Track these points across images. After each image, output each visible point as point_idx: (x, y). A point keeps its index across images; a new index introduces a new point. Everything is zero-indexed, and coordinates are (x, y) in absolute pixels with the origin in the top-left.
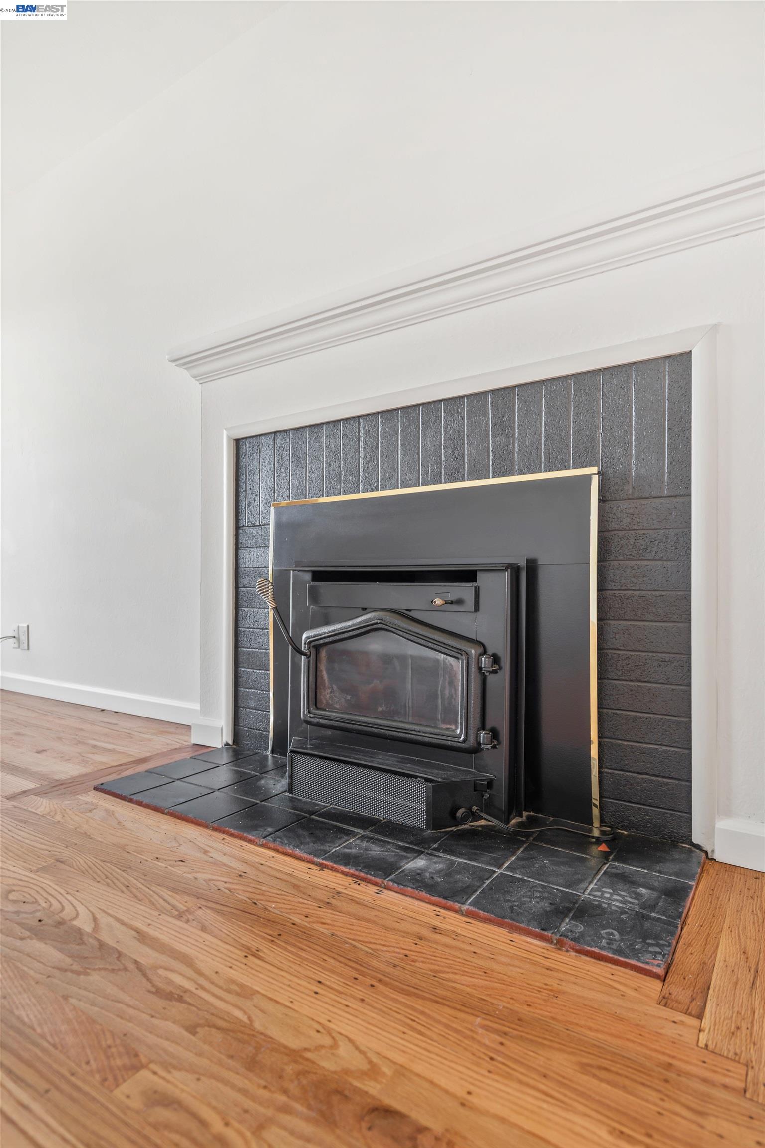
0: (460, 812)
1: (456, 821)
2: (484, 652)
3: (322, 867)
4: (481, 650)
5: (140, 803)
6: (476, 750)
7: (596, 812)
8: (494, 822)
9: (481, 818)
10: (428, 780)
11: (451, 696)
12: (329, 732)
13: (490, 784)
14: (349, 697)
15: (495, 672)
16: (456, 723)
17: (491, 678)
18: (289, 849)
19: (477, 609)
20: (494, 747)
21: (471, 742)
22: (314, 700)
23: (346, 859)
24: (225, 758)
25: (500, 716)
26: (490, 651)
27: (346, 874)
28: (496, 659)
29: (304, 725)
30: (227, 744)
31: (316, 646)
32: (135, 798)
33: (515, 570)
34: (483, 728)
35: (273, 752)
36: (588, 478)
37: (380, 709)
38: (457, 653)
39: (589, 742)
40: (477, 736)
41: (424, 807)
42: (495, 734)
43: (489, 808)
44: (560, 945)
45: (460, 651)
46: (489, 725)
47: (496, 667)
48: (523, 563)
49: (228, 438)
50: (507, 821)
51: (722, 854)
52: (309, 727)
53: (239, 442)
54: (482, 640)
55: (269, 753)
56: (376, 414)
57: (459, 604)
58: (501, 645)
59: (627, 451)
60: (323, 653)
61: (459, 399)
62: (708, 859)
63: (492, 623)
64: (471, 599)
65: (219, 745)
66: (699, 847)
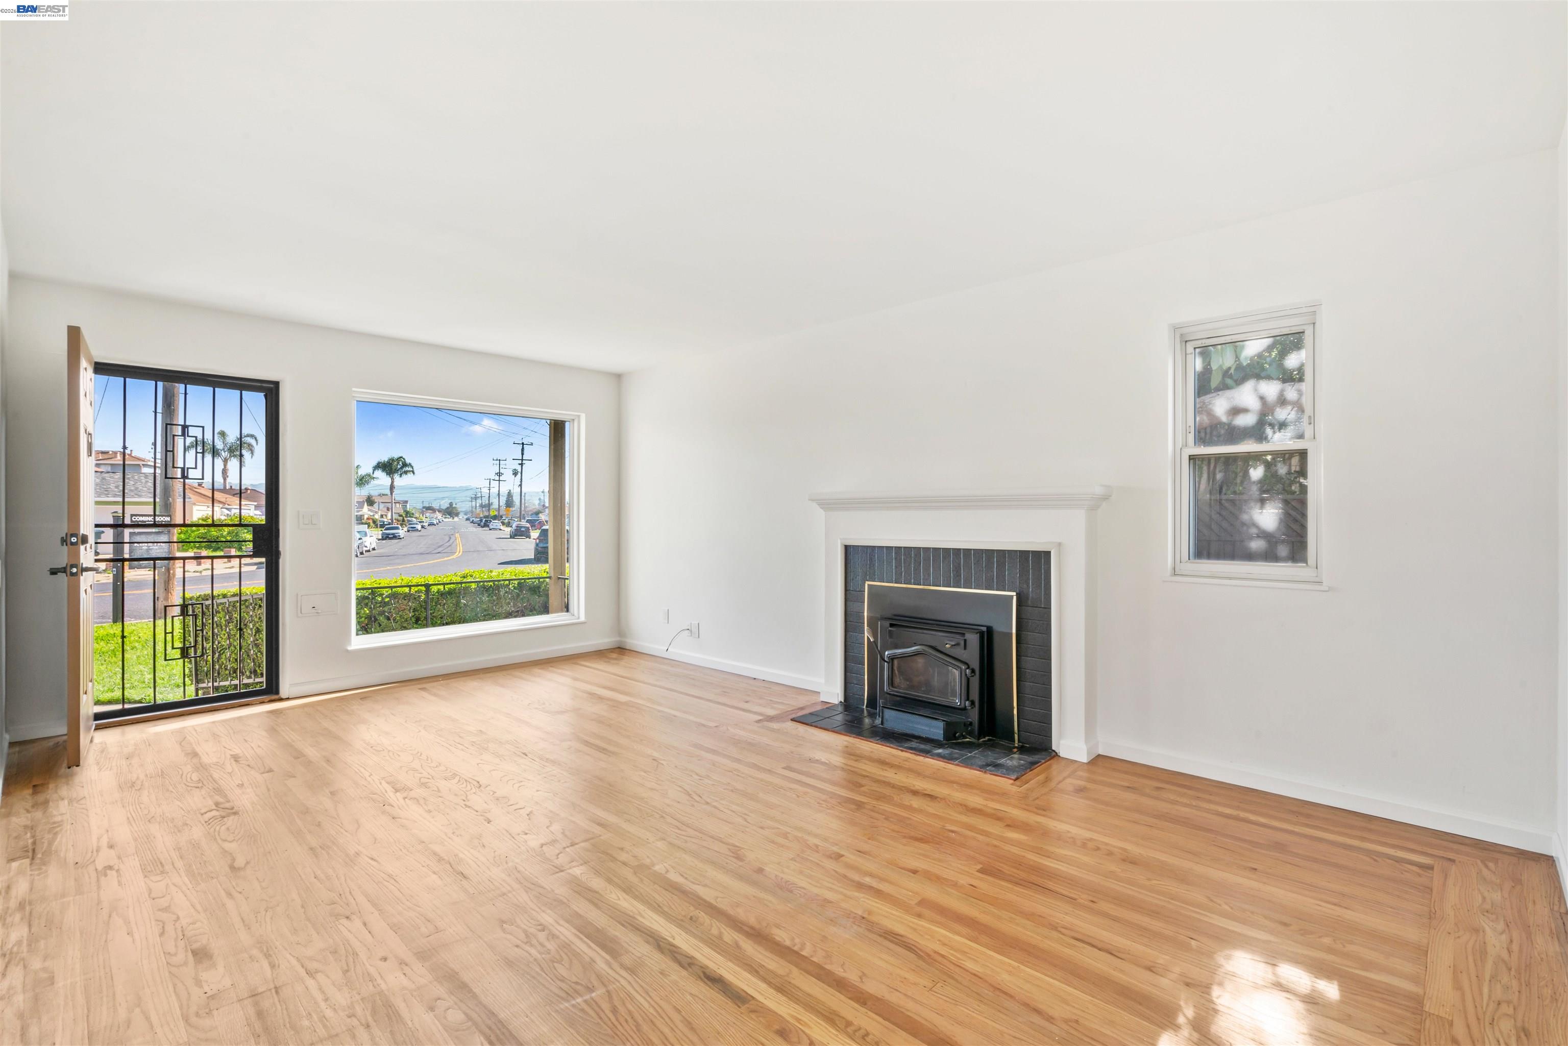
0: (957, 735)
1: (956, 738)
2: (968, 668)
3: (902, 751)
4: (967, 667)
5: (816, 727)
6: (965, 709)
7: (1016, 736)
8: (973, 740)
9: (967, 738)
10: (944, 721)
11: (954, 686)
12: (898, 699)
13: (971, 724)
14: (908, 683)
15: (973, 676)
16: (956, 697)
17: (971, 679)
18: (888, 745)
19: (965, 648)
20: (972, 708)
21: (963, 706)
22: (891, 683)
23: (911, 749)
24: (840, 709)
25: (975, 695)
26: (971, 667)
27: (911, 753)
28: (973, 671)
29: (886, 695)
30: (841, 702)
31: (892, 659)
32: (814, 724)
33: (982, 634)
34: (968, 699)
35: (867, 707)
36: (1012, 596)
37: (923, 689)
38: (957, 667)
39: (1013, 708)
40: (965, 703)
41: (942, 732)
42: (973, 703)
43: (971, 734)
44: (985, 772)
45: (960, 667)
46: (971, 698)
47: (973, 674)
48: (984, 629)
49: (842, 544)
50: (979, 739)
51: (1062, 754)
52: (888, 696)
53: (847, 548)
54: (967, 662)
55: (865, 707)
56: (920, 548)
57: (958, 644)
58: (976, 664)
59: (1028, 586)
60: (896, 662)
61: (959, 550)
62: (1056, 755)
63: (972, 654)
64: (962, 643)
65: (836, 702)
66: (1054, 751)
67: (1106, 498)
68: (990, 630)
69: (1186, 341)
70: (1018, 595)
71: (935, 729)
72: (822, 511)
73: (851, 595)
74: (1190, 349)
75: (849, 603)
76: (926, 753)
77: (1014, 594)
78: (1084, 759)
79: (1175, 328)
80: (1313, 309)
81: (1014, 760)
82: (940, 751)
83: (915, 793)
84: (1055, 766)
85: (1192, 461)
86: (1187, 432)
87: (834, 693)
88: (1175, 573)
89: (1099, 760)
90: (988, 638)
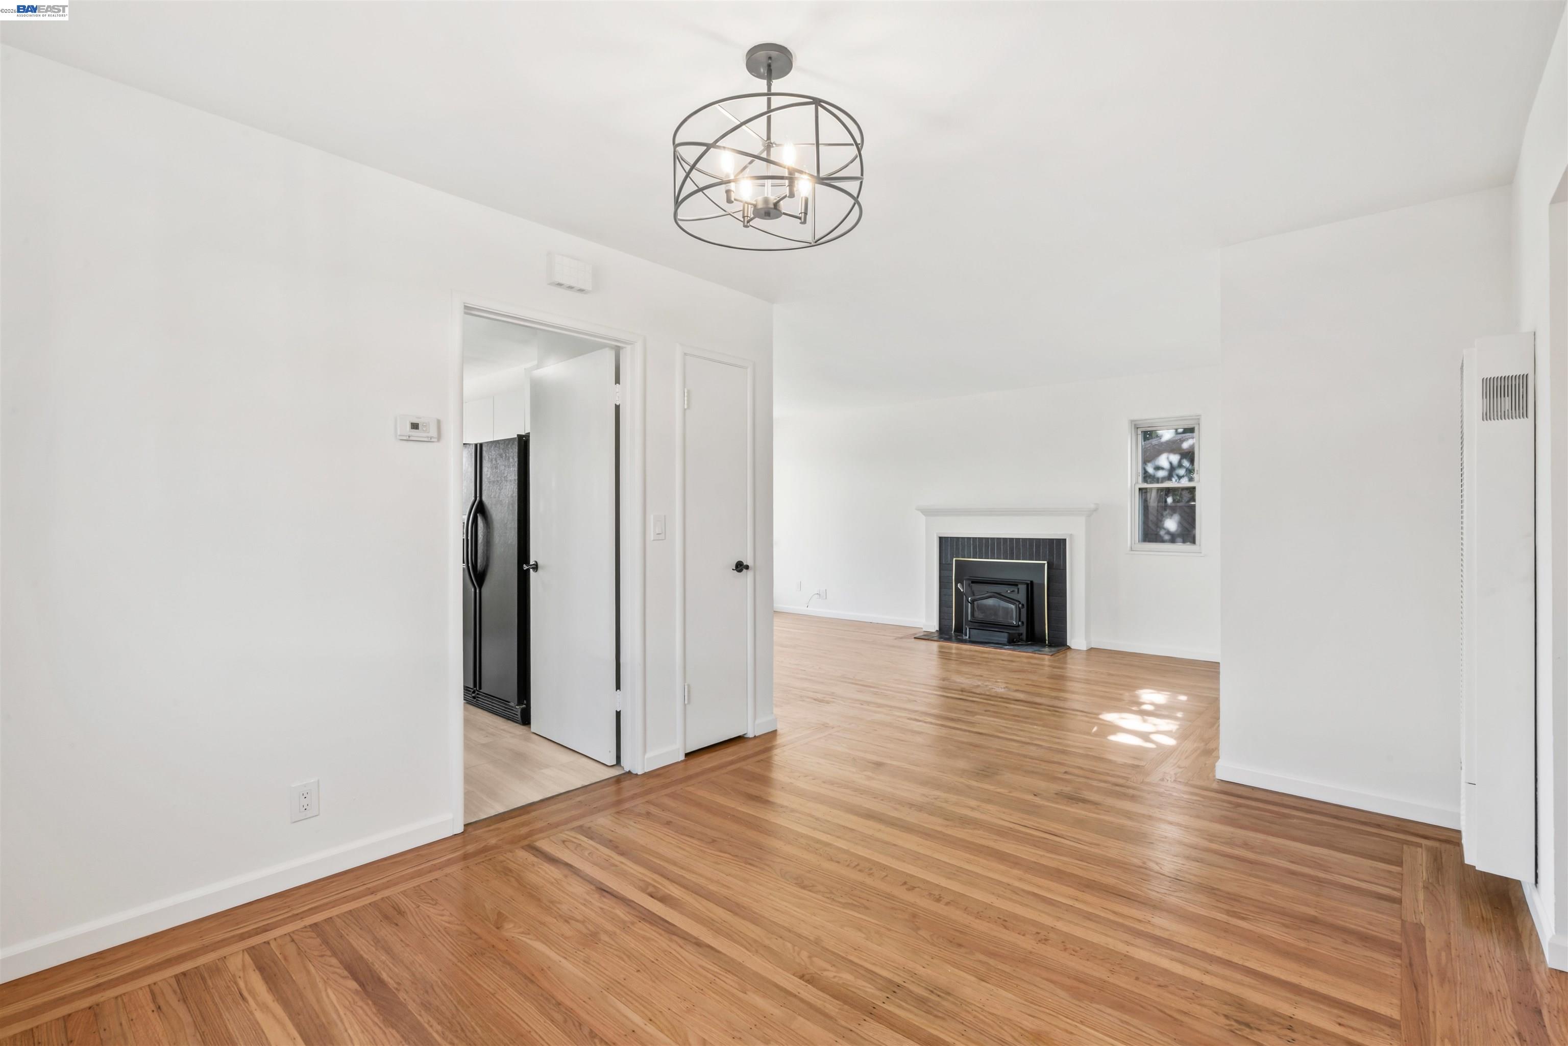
0: (1015, 640)
1: (1014, 642)
2: (1020, 603)
3: (986, 648)
6: (1018, 626)
7: (1047, 639)
8: (1023, 641)
9: (1020, 640)
10: (1007, 632)
11: (1012, 614)
12: (978, 624)
13: (1022, 634)
14: (984, 614)
15: (1022, 608)
16: (1013, 620)
17: (1022, 610)
19: (1018, 593)
20: (1022, 626)
21: (1017, 624)
22: (973, 615)
23: (989, 646)
24: (936, 635)
25: (1024, 618)
26: (1022, 603)
27: (990, 648)
28: (1023, 605)
30: (937, 631)
31: (974, 601)
33: (1027, 584)
34: (1020, 621)
35: (954, 632)
36: (1045, 564)
37: (993, 617)
38: (1013, 604)
39: (1045, 624)
40: (1019, 623)
41: (1007, 638)
42: (1023, 623)
43: (1022, 639)
44: (1034, 654)
45: (1015, 603)
46: (1021, 620)
48: (1029, 582)
49: (937, 536)
50: (1026, 642)
51: (1072, 648)
52: (970, 623)
53: (941, 539)
54: (1020, 600)
55: (953, 632)
56: (988, 538)
57: (1013, 591)
58: (1024, 601)
59: (1053, 558)
60: (975, 603)
61: (1013, 539)
62: (1069, 648)
63: (1022, 596)
64: (1016, 590)
65: (934, 631)
66: (1068, 646)
67: (1096, 510)
68: (1032, 582)
69: (1137, 428)
70: (1048, 563)
71: (1004, 637)
72: (923, 516)
73: (944, 567)
74: (1139, 432)
75: (942, 571)
76: (1001, 648)
77: (1046, 562)
78: (1085, 649)
79: (1132, 421)
80: (1198, 417)
81: (1047, 649)
82: (1007, 647)
83: (1003, 660)
84: (1069, 653)
85: (1140, 491)
86: (1138, 475)
87: (933, 625)
88: (1131, 550)
89: (1091, 650)
90: (1030, 587)
